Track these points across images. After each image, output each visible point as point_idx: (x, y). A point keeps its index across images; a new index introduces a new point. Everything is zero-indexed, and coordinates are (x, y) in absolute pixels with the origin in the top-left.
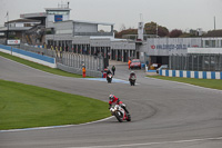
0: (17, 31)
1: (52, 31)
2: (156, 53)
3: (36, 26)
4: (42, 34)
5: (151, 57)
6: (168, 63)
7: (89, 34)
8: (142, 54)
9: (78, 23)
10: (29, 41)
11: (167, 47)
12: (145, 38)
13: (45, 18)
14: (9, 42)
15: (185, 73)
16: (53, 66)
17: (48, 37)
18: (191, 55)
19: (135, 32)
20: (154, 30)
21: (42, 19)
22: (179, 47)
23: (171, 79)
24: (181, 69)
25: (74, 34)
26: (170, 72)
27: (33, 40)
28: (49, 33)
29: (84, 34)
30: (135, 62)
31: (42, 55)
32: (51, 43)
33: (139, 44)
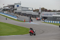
0: (6, 9)
1: (16, 9)
2: (44, 16)
3: (12, 8)
4: (13, 10)
5: (43, 17)
6: (47, 19)
7: (26, 10)
8: (40, 16)
9: (23, 7)
10: (10, 12)
11: (47, 14)
12: (41, 12)
13: (14, 6)
14: (4, 12)
15: (52, 21)
16: (16, 19)
17: (15, 11)
18: (53, 17)
19: (38, 10)
20: (43, 10)
21: (13, 6)
22: (50, 14)
23: (48, 23)
24: (51, 20)
25: (22, 10)
26: (48, 21)
27: (11, 12)
28: (15, 10)
29: (25, 10)
30: (38, 18)
31: (13, 16)
32: (16, 13)
33: (39, 14)
